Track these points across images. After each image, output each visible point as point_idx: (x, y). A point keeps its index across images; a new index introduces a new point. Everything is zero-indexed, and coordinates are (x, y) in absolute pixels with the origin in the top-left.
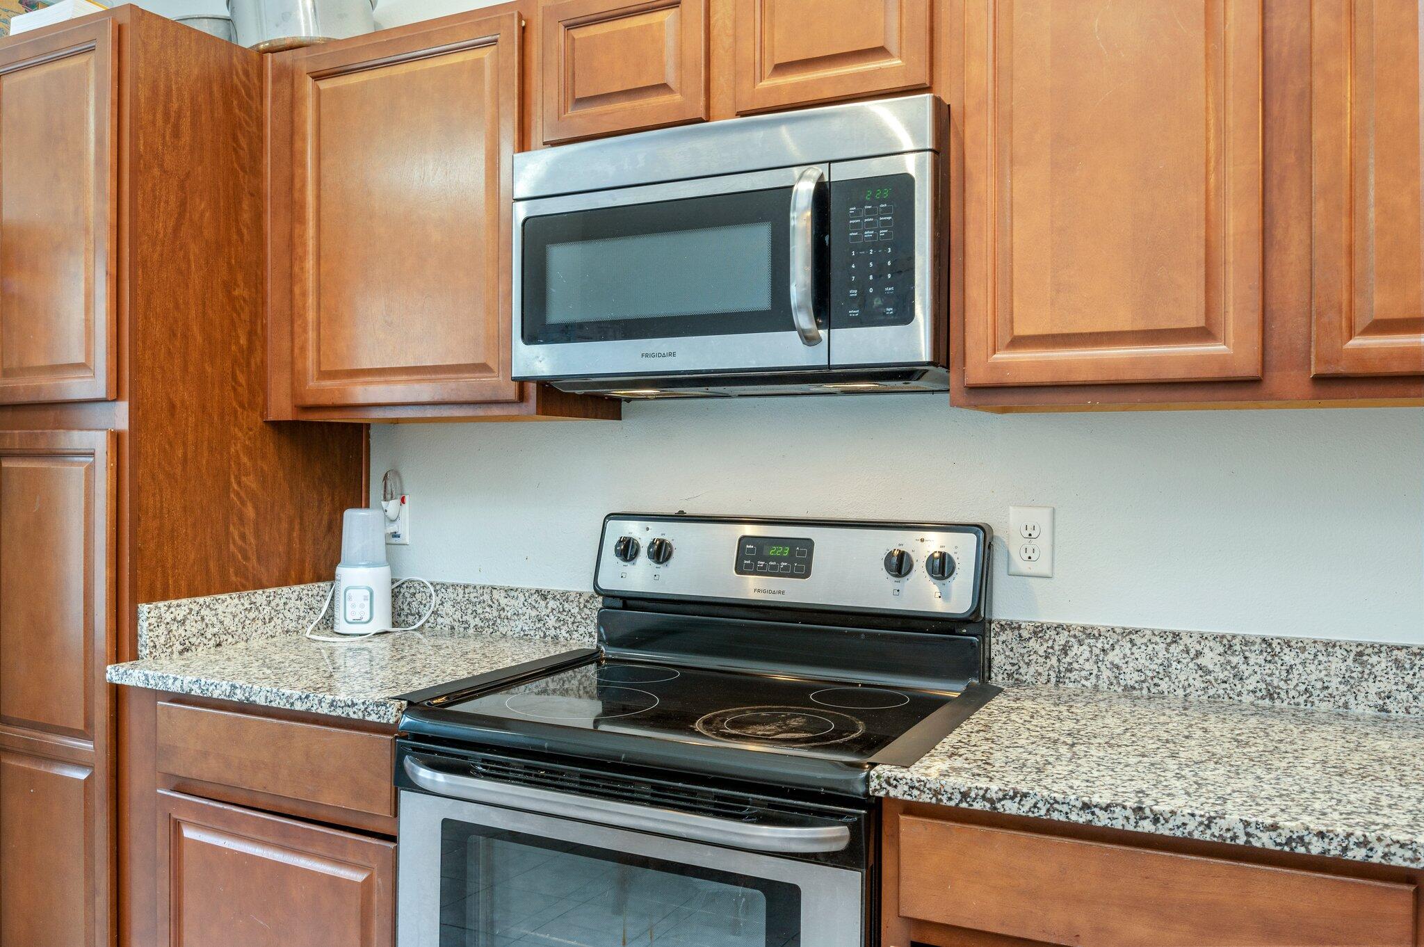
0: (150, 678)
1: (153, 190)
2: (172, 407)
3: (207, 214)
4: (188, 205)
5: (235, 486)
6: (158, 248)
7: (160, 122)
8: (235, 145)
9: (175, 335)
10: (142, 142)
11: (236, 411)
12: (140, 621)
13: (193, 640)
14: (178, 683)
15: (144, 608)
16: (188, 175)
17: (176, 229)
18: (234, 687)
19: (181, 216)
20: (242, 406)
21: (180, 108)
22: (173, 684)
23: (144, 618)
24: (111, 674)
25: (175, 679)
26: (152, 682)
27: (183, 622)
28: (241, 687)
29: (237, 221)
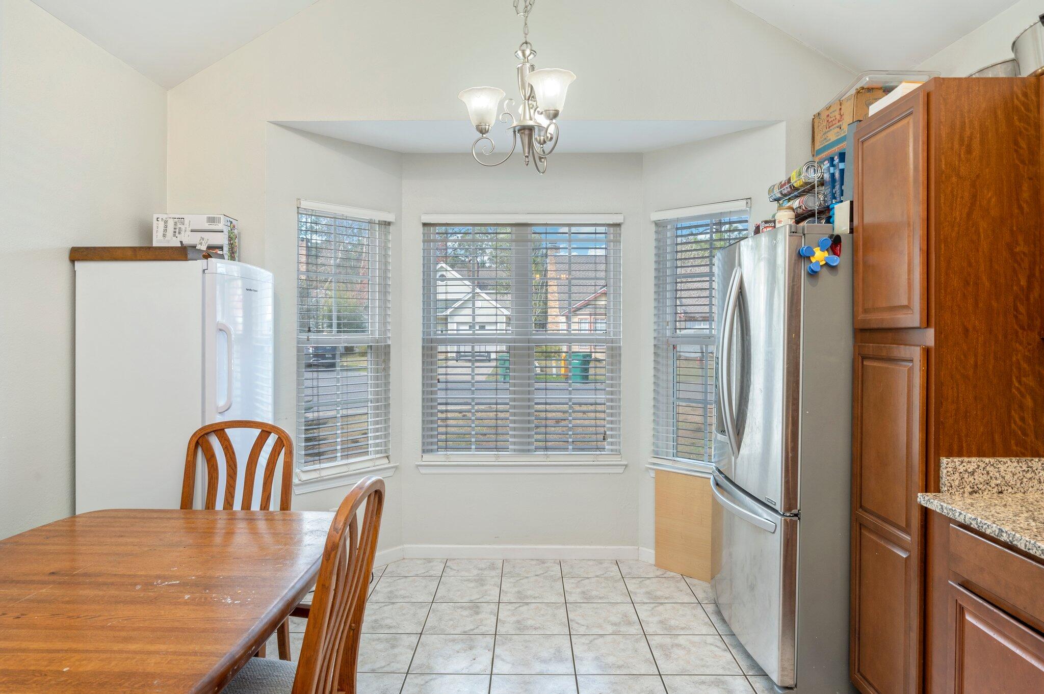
0: (944, 508)
1: (952, 192)
2: (966, 331)
3: (993, 200)
4: (978, 196)
5: (1017, 385)
6: (956, 229)
7: (956, 146)
8: (1016, 148)
9: (968, 284)
10: (943, 163)
11: (1017, 332)
12: (941, 468)
13: (980, 486)
14: (962, 517)
15: (944, 460)
16: (978, 176)
17: (969, 215)
18: (1001, 531)
19: (973, 204)
20: (1023, 328)
21: (972, 133)
22: (959, 516)
23: (944, 467)
24: (920, 499)
25: (960, 514)
26: (945, 511)
27: (973, 473)
28: (1006, 532)
29: (1018, 200)
